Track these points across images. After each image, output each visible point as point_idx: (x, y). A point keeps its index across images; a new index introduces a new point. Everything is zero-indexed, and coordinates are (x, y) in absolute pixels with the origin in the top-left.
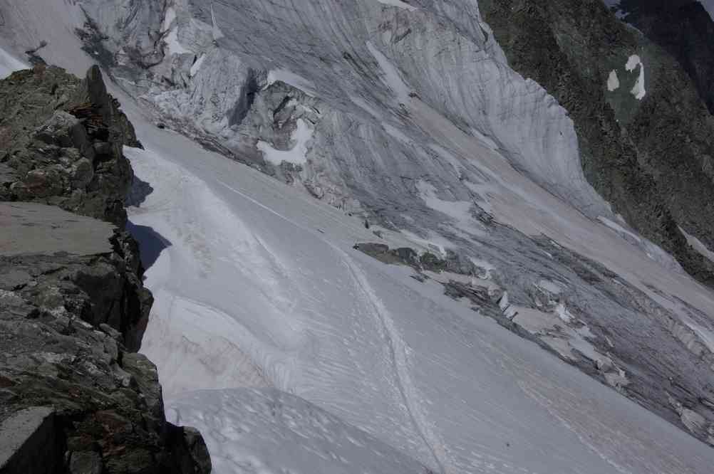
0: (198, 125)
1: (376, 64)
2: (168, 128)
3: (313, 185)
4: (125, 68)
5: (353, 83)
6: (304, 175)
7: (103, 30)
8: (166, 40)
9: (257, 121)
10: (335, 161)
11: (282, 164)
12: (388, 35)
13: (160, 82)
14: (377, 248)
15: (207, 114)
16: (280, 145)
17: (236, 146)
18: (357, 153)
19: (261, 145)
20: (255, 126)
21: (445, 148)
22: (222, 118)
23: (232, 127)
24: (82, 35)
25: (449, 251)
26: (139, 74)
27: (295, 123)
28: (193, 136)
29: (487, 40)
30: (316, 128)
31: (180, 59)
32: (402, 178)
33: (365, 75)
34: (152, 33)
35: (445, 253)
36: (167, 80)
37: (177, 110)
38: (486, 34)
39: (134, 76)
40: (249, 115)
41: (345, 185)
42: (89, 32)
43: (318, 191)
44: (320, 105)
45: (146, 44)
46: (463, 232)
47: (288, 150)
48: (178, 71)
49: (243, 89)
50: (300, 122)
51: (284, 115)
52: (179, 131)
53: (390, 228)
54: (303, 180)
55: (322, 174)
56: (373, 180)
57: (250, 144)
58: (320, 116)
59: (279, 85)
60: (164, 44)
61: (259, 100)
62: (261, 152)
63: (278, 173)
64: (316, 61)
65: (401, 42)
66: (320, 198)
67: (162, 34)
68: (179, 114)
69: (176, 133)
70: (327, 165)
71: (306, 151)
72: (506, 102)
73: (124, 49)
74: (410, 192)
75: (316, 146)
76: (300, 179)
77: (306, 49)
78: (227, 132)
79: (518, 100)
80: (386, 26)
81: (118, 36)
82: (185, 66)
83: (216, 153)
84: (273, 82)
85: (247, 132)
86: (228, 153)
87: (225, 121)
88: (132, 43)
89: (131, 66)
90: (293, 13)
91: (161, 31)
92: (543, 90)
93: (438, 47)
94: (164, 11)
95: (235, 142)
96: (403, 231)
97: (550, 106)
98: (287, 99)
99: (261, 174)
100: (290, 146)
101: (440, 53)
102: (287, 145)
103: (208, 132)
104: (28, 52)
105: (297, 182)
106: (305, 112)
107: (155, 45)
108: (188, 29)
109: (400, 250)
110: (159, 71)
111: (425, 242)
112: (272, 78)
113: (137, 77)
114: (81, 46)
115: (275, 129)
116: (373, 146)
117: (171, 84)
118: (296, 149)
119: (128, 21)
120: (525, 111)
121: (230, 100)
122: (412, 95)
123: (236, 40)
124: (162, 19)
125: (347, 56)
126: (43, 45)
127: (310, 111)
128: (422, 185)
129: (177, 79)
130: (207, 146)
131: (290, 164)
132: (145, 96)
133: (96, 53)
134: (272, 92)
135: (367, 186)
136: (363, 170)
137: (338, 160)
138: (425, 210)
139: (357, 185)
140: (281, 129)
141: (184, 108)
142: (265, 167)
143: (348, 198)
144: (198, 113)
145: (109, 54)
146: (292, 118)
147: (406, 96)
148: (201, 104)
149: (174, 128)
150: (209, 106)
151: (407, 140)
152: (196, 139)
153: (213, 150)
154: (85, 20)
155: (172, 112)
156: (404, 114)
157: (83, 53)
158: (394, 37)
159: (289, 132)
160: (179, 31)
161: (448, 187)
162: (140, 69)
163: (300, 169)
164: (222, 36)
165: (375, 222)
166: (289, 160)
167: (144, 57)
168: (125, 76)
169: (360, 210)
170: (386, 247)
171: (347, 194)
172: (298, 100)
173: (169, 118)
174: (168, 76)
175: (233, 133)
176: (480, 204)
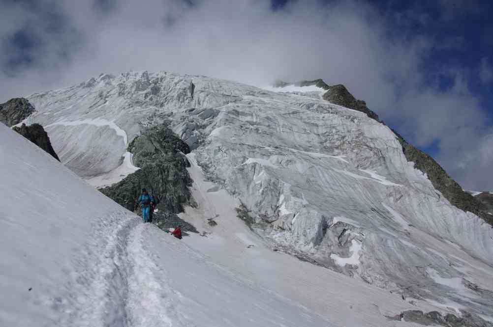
0: (297, 248)
1: (388, 212)
2: (280, 251)
3: (366, 276)
4: (259, 224)
5: (379, 222)
6: (360, 270)
7: (249, 208)
8: (280, 209)
9: (329, 243)
10: (376, 260)
11: (346, 266)
12: (392, 199)
13: (277, 229)
14: (416, 313)
15: (301, 242)
16: (344, 255)
17: (319, 258)
18: (389, 256)
19: (333, 256)
20: (329, 246)
21: (435, 249)
22: (310, 243)
23: (315, 247)
24: (238, 210)
25: (462, 311)
26: (266, 226)
27: (350, 242)
28: (294, 254)
29: (439, 198)
30: (363, 244)
31: (287, 217)
32: (417, 267)
33: (384, 217)
34: (273, 207)
35: (460, 313)
36: (280, 227)
37: (285, 241)
38: (439, 195)
39: (263, 227)
40: (324, 239)
41: (385, 275)
42: (242, 209)
43: (369, 279)
44: (364, 231)
45: (270, 212)
46: (464, 297)
47: (348, 257)
48: (286, 223)
49: (319, 227)
50: (353, 242)
51: (344, 239)
52: (286, 252)
53: (418, 298)
54: (360, 274)
55: (370, 269)
56: (401, 270)
57: (326, 256)
58: (364, 237)
59: (339, 223)
60: (279, 211)
61: (329, 232)
62: (333, 260)
63: (344, 271)
64: (357, 213)
65: (399, 202)
66: (371, 284)
67: (278, 207)
68: (287, 244)
69: (284, 253)
70: (372, 263)
71: (359, 256)
72: (459, 225)
73: (259, 215)
74: (424, 275)
75: (365, 254)
76: (358, 273)
77: (352, 208)
78: (313, 250)
79: (465, 223)
80: (390, 195)
81: (256, 210)
82: (289, 219)
83: (307, 262)
84: (336, 223)
85: (324, 250)
86: (314, 262)
87: (312, 244)
88: (263, 212)
89: (262, 223)
90: (344, 193)
91: (278, 205)
92: (476, 217)
93: (418, 202)
94: (279, 196)
95: (318, 256)
96: (427, 300)
97: (482, 224)
98: (345, 230)
99: (334, 272)
100: (350, 255)
101: (419, 204)
102: (348, 255)
103: (302, 252)
104: (209, 220)
105: (356, 275)
106: (356, 236)
107: (275, 212)
108: (290, 202)
109: (430, 313)
110: (276, 224)
111: (444, 306)
112: (335, 220)
113: (265, 228)
114: (238, 215)
115: (340, 247)
116: (397, 251)
117: (283, 229)
118: (353, 256)
119: (261, 203)
120: (470, 228)
121: (313, 233)
122: (410, 225)
123: (315, 205)
124: (278, 200)
125: (373, 210)
126: (217, 216)
127: (358, 235)
128: (430, 270)
129: (286, 226)
130: (301, 259)
131: (351, 265)
132: (268, 236)
133: (244, 218)
134: (336, 227)
135: (398, 274)
136: (394, 265)
137: (378, 260)
138: (436, 285)
139: (392, 274)
140: (343, 246)
141: (289, 240)
142: (336, 268)
143: (388, 282)
144: (296, 242)
145: (251, 218)
146: (349, 239)
147: (407, 225)
148: (298, 237)
149: (283, 251)
150: (302, 237)
151: (414, 246)
152: (295, 256)
153: (305, 261)
154: (241, 204)
155: (282, 243)
156: (408, 234)
157: (238, 218)
158: (395, 200)
159: (348, 247)
160: (286, 204)
161: (444, 270)
162: (267, 224)
163: (356, 267)
164: (308, 203)
165: (408, 295)
166: (350, 263)
167: (269, 218)
168: (259, 228)
169: (397, 288)
170: (422, 312)
171: (387, 280)
172: (351, 230)
173: (280, 246)
174: (281, 226)
175: (316, 250)
176: (467, 279)
